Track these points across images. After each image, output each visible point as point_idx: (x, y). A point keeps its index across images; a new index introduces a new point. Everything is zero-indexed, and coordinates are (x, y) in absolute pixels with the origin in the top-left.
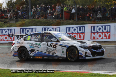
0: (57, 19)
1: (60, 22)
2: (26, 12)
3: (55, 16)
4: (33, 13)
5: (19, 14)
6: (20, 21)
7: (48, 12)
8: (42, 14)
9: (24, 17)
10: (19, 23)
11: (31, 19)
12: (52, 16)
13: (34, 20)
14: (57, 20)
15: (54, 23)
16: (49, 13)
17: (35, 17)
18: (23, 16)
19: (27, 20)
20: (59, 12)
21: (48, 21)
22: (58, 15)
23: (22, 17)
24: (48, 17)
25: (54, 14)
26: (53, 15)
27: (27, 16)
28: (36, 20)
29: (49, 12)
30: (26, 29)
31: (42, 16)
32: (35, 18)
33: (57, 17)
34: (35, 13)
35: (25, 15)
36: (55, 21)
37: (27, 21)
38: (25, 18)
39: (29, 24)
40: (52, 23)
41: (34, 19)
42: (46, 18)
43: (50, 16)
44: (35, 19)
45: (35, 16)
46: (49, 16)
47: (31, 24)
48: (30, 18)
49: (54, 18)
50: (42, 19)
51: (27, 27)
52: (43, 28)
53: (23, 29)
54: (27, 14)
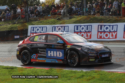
0: (114, 15)
1: (117, 19)
2: (81, 8)
3: (112, 12)
4: (89, 9)
5: (73, 10)
6: (74, 17)
7: (105, 8)
8: (98, 10)
9: (79, 13)
10: (74, 19)
11: (86, 16)
12: (108, 13)
13: (90, 17)
14: (114, 17)
15: (111, 19)
16: (106, 9)
17: (91, 13)
18: (78, 13)
20: (117, 8)
21: (105, 18)
22: (116, 11)
23: (77, 13)
24: (105, 13)
25: (111, 10)
27: (81, 12)
28: (92, 17)
29: (106, 8)
30: (81, 26)
31: (98, 12)
32: (90, 15)
33: (114, 14)
34: (91, 9)
35: (79, 11)
36: (112, 17)
37: (81, 17)
38: (80, 14)
39: (84, 21)
40: (108, 20)
41: (89, 16)
43: (106, 13)
44: (90, 16)
45: (90, 12)
46: (105, 12)
47: (86, 21)
49: (111, 15)
51: (82, 24)
52: (99, 25)
53: (77, 26)
54: (82, 11)
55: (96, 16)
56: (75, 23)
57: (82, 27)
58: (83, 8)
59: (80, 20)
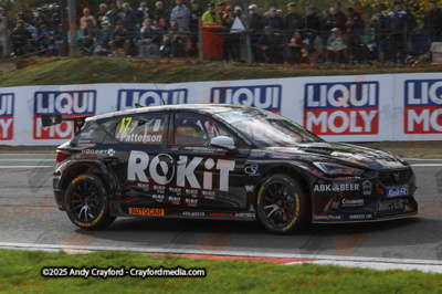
0: (176, 56)
1: (185, 67)
3: (168, 44)
4: (86, 32)
5: (30, 37)
6: (35, 63)
7: (142, 30)
8: (118, 38)
9: (51, 47)
10: (33, 70)
11: (76, 57)
12: (155, 46)
13: (89, 62)
14: (175, 61)
15: (163, 70)
16: (146, 35)
17: (93, 49)
18: (46, 46)
19: (63, 61)
20: (185, 30)
21: (143, 65)
22: (180, 41)
23: (42, 48)
24: (142, 47)
25: (165, 38)
26: (158, 41)
27: (60, 44)
28: (96, 60)
29: (146, 30)
30: (57, 94)
31: (119, 44)
32: (91, 54)
33: (176, 49)
34: (93, 34)
35: (52, 42)
36: (169, 63)
37: (60, 63)
38: (54, 53)
39: (68, 75)
40: (155, 71)
41: (86, 57)
42: (133, 51)
43: (148, 47)
44: (92, 58)
45: (90, 44)
46: (144, 43)
47: (74, 76)
48: (71, 53)
49: (164, 54)
50: (118, 58)
51: (62, 88)
52: (120, 91)
53: (45, 95)
54: (60, 39)
55: (113, 58)
56: (35, 82)
57: (61, 97)
58: (66, 28)
59: (55, 71)
